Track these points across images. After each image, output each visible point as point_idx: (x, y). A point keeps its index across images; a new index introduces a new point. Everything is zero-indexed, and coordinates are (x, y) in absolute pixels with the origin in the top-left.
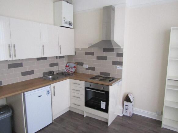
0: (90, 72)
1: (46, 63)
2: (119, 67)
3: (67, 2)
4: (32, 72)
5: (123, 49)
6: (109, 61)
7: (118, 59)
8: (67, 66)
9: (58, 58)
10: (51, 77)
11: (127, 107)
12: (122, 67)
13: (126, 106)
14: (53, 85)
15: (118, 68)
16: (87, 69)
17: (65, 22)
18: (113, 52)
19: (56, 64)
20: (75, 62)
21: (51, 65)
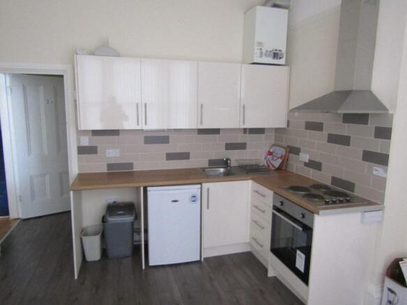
0: (312, 174)
1: (219, 141)
2: (378, 171)
3: (275, 6)
4: (185, 156)
5: (392, 116)
6: (356, 150)
7: (376, 146)
8: (270, 153)
9: (248, 131)
10: (222, 170)
11: (391, 296)
12: (386, 171)
13: (390, 293)
14: (206, 186)
15: (375, 173)
16: (306, 164)
17: (261, 54)
18: (367, 123)
19: (242, 146)
20: (286, 145)
21: (230, 146)
